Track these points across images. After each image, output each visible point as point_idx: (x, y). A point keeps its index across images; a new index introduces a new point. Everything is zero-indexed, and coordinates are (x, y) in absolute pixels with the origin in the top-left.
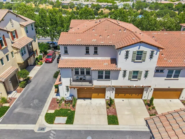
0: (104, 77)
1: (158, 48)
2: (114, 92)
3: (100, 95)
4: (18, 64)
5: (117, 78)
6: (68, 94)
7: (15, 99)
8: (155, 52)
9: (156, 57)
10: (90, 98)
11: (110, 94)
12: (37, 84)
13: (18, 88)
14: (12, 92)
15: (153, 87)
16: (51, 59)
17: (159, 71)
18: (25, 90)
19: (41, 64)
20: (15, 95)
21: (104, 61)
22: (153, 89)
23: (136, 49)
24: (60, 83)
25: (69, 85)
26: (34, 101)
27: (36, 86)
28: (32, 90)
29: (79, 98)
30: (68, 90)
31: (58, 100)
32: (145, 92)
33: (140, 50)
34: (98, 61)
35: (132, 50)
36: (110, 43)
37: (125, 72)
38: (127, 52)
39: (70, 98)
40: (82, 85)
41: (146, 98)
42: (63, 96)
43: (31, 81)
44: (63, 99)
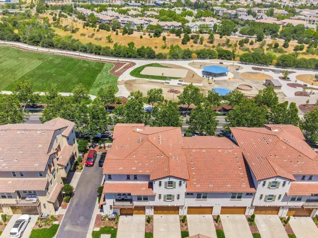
0: (143, 199)
1: (185, 180)
2: (153, 210)
3: (141, 211)
4: (62, 178)
5: (154, 200)
6: (112, 212)
7: (62, 216)
8: (183, 182)
9: (184, 185)
10: (132, 214)
11: (149, 212)
12: (80, 197)
13: (63, 203)
14: (58, 208)
15: (186, 206)
16: (91, 162)
17: (188, 195)
18: (70, 206)
19: (82, 169)
20: (62, 211)
21: (142, 186)
22: (187, 208)
23: (167, 180)
24: (104, 203)
25: (112, 204)
26: (81, 217)
27: (79, 200)
28: (77, 205)
29: (121, 214)
30: (111, 208)
31: (102, 217)
32: (180, 210)
33: (170, 180)
34: (137, 185)
35: (163, 181)
36: (147, 172)
37: (160, 195)
38: (160, 182)
39: (113, 215)
40: (123, 206)
41: (182, 214)
42: (107, 213)
43: (74, 194)
44: (107, 216)
